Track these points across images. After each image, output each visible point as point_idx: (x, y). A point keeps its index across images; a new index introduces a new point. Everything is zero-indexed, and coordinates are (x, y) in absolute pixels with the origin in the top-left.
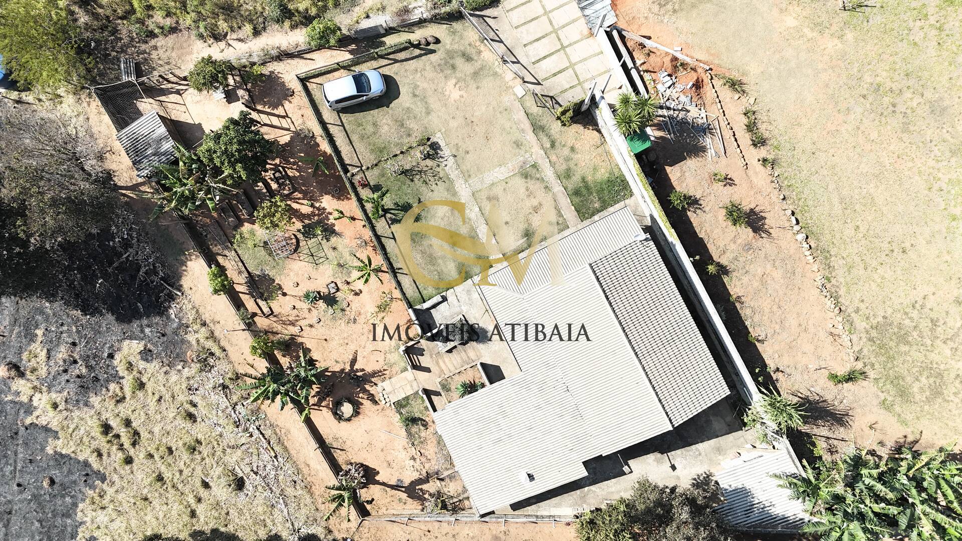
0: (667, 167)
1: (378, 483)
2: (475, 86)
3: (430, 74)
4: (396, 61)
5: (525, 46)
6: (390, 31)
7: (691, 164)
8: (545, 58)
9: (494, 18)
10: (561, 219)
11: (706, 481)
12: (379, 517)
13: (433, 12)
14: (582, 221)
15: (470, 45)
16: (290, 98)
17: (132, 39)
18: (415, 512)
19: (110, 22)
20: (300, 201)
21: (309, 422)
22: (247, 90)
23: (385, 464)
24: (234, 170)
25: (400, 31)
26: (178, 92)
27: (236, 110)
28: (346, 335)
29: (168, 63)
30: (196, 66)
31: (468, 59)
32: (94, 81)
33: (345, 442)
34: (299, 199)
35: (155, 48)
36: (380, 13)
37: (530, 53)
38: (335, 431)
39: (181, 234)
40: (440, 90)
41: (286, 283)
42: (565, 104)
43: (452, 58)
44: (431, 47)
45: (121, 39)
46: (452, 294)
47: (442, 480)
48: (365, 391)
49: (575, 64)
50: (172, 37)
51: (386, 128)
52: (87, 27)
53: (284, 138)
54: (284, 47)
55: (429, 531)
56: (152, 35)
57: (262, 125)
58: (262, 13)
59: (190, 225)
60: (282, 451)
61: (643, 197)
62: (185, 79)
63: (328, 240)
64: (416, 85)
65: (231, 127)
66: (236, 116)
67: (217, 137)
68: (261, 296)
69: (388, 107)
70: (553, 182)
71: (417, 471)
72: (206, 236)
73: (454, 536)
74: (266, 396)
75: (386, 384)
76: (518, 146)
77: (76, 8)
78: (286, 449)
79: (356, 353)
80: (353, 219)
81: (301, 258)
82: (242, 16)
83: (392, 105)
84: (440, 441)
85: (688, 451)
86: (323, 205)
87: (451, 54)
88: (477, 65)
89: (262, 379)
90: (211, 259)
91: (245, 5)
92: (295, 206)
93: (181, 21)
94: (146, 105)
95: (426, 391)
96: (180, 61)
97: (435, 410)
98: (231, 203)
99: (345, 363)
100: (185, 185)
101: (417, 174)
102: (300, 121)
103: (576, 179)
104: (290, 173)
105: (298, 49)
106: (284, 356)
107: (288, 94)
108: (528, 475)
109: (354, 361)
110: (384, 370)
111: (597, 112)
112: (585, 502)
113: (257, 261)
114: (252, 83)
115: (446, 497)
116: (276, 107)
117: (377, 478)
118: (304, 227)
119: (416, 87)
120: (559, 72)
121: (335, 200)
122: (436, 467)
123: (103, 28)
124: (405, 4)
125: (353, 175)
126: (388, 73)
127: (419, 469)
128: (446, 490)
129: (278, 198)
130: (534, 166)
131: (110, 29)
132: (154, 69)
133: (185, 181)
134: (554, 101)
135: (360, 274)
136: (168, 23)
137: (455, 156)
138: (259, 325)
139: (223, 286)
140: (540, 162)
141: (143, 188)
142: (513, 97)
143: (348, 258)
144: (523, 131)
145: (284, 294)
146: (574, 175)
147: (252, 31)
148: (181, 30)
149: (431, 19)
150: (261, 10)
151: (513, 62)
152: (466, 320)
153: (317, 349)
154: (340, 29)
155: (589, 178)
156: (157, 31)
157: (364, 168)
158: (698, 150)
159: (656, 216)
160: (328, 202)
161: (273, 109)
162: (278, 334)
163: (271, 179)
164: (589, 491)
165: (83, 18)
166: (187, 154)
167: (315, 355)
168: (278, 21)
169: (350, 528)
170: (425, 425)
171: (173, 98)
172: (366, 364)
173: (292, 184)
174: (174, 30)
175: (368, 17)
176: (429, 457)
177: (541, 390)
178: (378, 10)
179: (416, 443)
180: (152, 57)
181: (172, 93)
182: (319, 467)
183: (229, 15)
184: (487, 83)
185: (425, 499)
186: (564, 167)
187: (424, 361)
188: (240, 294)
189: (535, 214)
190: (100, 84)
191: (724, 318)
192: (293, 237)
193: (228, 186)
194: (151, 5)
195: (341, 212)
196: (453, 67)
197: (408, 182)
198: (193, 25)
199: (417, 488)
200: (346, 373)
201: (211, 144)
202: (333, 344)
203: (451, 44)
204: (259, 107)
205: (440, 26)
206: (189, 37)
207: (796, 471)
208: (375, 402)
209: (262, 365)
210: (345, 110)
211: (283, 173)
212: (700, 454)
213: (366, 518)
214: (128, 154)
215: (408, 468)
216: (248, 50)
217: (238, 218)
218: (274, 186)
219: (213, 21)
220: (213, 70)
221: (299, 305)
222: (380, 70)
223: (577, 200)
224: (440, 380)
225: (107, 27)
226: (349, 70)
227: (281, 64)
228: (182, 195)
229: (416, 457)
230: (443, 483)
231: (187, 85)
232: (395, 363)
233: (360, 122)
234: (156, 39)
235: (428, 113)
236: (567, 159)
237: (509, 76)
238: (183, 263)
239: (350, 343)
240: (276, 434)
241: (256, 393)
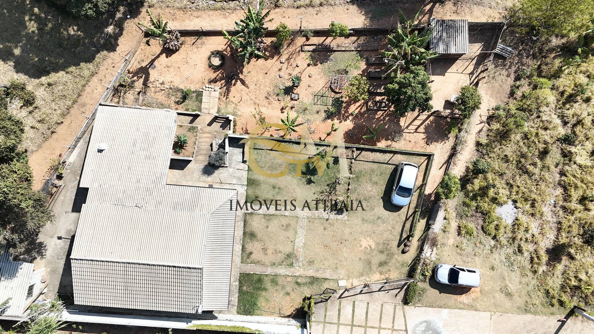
1: (161, 53)
2: (362, 258)
3: (386, 235)
4: (407, 219)
5: (368, 303)
6: (428, 227)
8: (353, 311)
9: (396, 295)
10: (249, 261)
11: (40, 253)
12: (139, 42)
13: (422, 261)
14: (240, 273)
15: (389, 270)
16: (426, 140)
17: (523, 65)
18: (130, 66)
19: (542, 57)
20: (359, 109)
21: (219, 33)
22: (447, 117)
23: (169, 65)
24: (396, 82)
25: (424, 233)
26: (472, 73)
27: (437, 104)
28: (262, 87)
29: (493, 78)
30: (479, 96)
31: (381, 264)
32: (510, 25)
33: (197, 48)
34: (361, 109)
35: (508, 76)
36: (443, 228)
37: (361, 304)
38: (207, 46)
39: (384, 24)
40: (372, 235)
41: (315, 70)
42: (314, 309)
43: (388, 255)
44: (402, 246)
45: (527, 57)
46: (245, 168)
47: (139, 94)
48: (221, 79)
49: (338, 327)
50: (508, 91)
51: (370, 189)
52: (548, 41)
53: (403, 122)
54: (458, 155)
55: (113, 67)
56: (518, 78)
57: (419, 113)
58: (488, 155)
59: (385, 32)
60: (216, 6)
61: (230, 320)
62: (477, 84)
63: (325, 111)
64: (385, 223)
65: (424, 97)
66: (431, 103)
67: (423, 85)
68: (313, 51)
69: (382, 198)
70: (275, 270)
71: (154, 81)
72: (373, 38)
73: (101, 80)
74: (249, 18)
75: (217, 94)
76: (310, 262)
77: (564, 41)
78: (216, 9)
79: (248, 87)
80: (329, 134)
81: (324, 88)
82: (494, 142)
83: (381, 201)
84: (162, 106)
85: (64, 253)
86: (348, 121)
87: (391, 255)
88: (374, 267)
89: (260, 22)
90: (357, 33)
91: (500, 147)
92: (358, 104)
93: (515, 101)
94: (476, 49)
95: (197, 116)
96: (490, 86)
98: (384, 66)
99: (245, 76)
100: (409, 45)
101: (330, 190)
102: (407, 138)
103: (267, 284)
104: (380, 113)
105: (452, 163)
106: (272, 42)
107: (429, 140)
108: (103, 150)
109: (243, 82)
110: (227, 98)
111: (299, 324)
112: (71, 172)
113: (339, 60)
114: (448, 122)
115: (127, 90)
116: (426, 128)
117: (164, 55)
118: (342, 102)
119: (384, 222)
120: (339, 314)
121: (347, 130)
122: (148, 94)
123: (541, 51)
124: (439, 246)
125: (353, 151)
126: (402, 210)
127: (154, 83)
128: (131, 92)
129: (366, 97)
130: (291, 265)
131: (538, 54)
132: (496, 67)
133: (411, 47)
134: (324, 300)
135: (290, 120)
136: (518, 93)
137: (327, 220)
138: (299, 38)
139: (333, 32)
140: (292, 269)
141: (427, 16)
142: (341, 277)
143: (307, 117)
144: (317, 271)
145: (309, 65)
146: (271, 285)
147: (481, 142)
148: (509, 98)
149: (419, 257)
150: (490, 155)
151: (362, 291)
152: (223, 167)
153: (264, 65)
154: (446, 199)
155: (264, 293)
156: (518, 83)
157: (353, 161)
160: (349, 125)
161: (425, 126)
162: (288, 46)
163: (384, 99)
164: (76, 179)
165: (555, 42)
166: (428, 58)
167: (261, 61)
168: (475, 163)
169: (145, 20)
170: (177, 103)
171: (471, 68)
172: (237, 89)
173: (373, 110)
174: (512, 94)
175: (445, 219)
176: (157, 93)
177: (148, 190)
178: (445, 227)
179: (171, 91)
180: (504, 70)
181: (474, 70)
182: (192, 23)
183: (500, 134)
184: (359, 266)
185: (133, 77)
186: (280, 282)
187: (216, 126)
188: (325, 38)
189: (262, 248)
190: (507, 28)
192: (340, 91)
193: (391, 72)
194: (536, 89)
195: (335, 130)
196: (382, 252)
197: (329, 182)
198: (508, 108)
199: (144, 75)
200: (239, 73)
201: (420, 78)
202: (261, 76)
203: (396, 259)
204: (432, 118)
205: (412, 259)
206: (502, 101)
208: (211, 82)
209: (271, 26)
210: (395, 170)
211: (382, 109)
212: (58, 259)
213: (143, 33)
214: (451, 20)
215: (158, 77)
216: (471, 132)
217: (372, 64)
218: (378, 98)
219: (502, 122)
220: (468, 105)
221: (297, 70)
222: (407, 207)
223: (255, 278)
224: (199, 128)
225: (540, 53)
226: (419, 187)
227: (450, 148)
228: (403, 40)
229: (162, 86)
230: (136, 93)
231: (473, 82)
232: (226, 107)
233: (383, 175)
234: (513, 79)
235: (363, 220)
236: (283, 287)
237: (356, 282)
238: (366, 14)
239: (255, 87)
240: (229, 9)
241: (254, 13)
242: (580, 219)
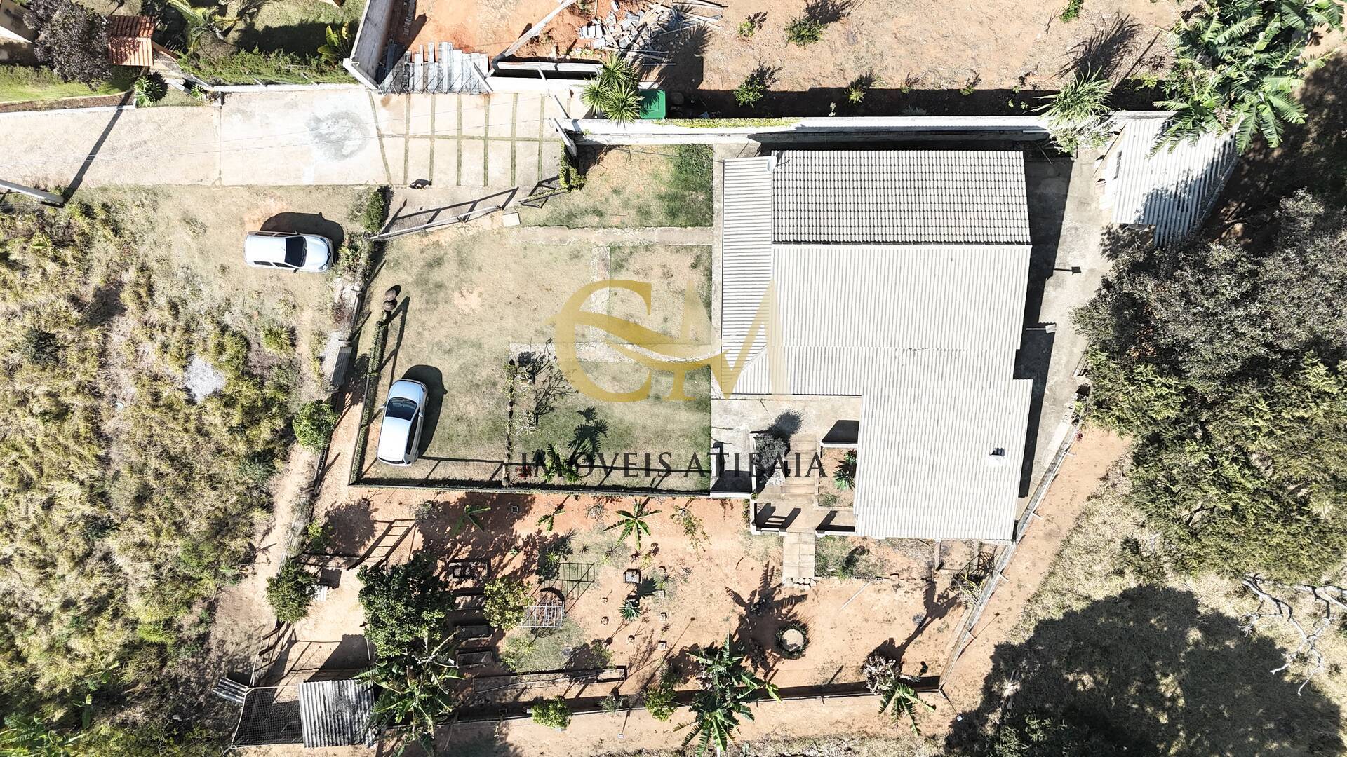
0: (701, 87)
1: (904, 646)
2: (476, 272)
3: (432, 320)
4: (395, 353)
5: (458, 184)
6: (353, 341)
7: (711, 56)
8: (486, 168)
9: (405, 204)
10: (695, 250)
11: (1113, 238)
12: (947, 667)
13: (359, 276)
14: (712, 225)
15: (422, 252)
16: (371, 508)
17: (196, 666)
18: (964, 619)
19: (159, 682)
20: (505, 561)
21: (785, 693)
22: (333, 556)
23: (886, 625)
24: (428, 623)
25: (360, 329)
26: (291, 643)
27: (351, 581)
28: (699, 591)
29: (250, 637)
30: (272, 603)
31: (438, 262)
32: (224, 741)
33: (832, 662)
34: (501, 561)
35: (222, 642)
36: (324, 341)
37: (471, 182)
38: (812, 667)
39: (469, 730)
40: (459, 317)
41: (596, 632)
42: (559, 171)
43: (427, 281)
44: (400, 300)
45: (188, 679)
46: (718, 432)
47: (942, 565)
48: (781, 604)
49: (513, 134)
50: (219, 613)
51: (470, 408)
52: (150, 714)
53: (418, 540)
54: (305, 484)
55: (998, 614)
56: (203, 639)
57: (386, 559)
58: (248, 488)
59: (463, 713)
60: (802, 746)
61: (722, 135)
62: (279, 625)
63: (570, 552)
64: (437, 344)
65: (372, 598)
66: (361, 585)
67: (376, 622)
68: (599, 670)
69: (446, 392)
70: (645, 236)
71: (915, 590)
72: (487, 701)
73: (1019, 587)
74: (725, 729)
75: (787, 573)
76: (577, 257)
77: (120, 716)
78: (802, 740)
79: (728, 590)
80: (560, 507)
81: (576, 597)
82: (239, 515)
83: (446, 386)
84: (893, 543)
85: (1065, 242)
86: (524, 536)
87: (421, 281)
88: (452, 255)
89: (702, 722)
90: (519, 710)
91: (227, 504)
92: (507, 571)
93: (205, 594)
94: (287, 691)
95: (821, 528)
96: (254, 620)
97: (852, 529)
98: (463, 648)
99: (734, 611)
100: (412, 693)
101: (547, 399)
102: (406, 510)
103: (656, 207)
104: (463, 555)
105: (316, 467)
106: (686, 681)
107: (364, 508)
108: (993, 454)
109: (737, 598)
110: (767, 566)
111: (588, 137)
112: (1062, 402)
113: (550, 653)
114: (329, 545)
115: (965, 571)
116: (372, 531)
117: (898, 644)
118: (538, 572)
119: (439, 344)
120: (513, 159)
121: (526, 518)
122: (923, 564)
123: (163, 694)
124: (329, 305)
125: (507, 479)
126: (404, 371)
127: (914, 587)
128: (957, 567)
129: (488, 587)
130: (613, 249)
131: (168, 687)
132: (247, 658)
133: (408, 691)
134: (546, 184)
135: (634, 534)
136: (200, 610)
137: (550, 340)
138: (632, 692)
139: (561, 711)
140: (611, 240)
141: (386, 749)
142: (514, 232)
143: (606, 538)
144: (562, 241)
145: (609, 641)
146: (649, 206)
147: (264, 511)
148: (217, 600)
149: (365, 282)
150: (245, 487)
151: (472, 209)
152: (759, 432)
153: (698, 636)
154: (321, 401)
155: (663, 189)
156: (201, 630)
157: (506, 461)
158: (700, 38)
159: (754, 131)
160: (524, 528)
161: (374, 536)
162: (654, 674)
163: (457, 583)
164: (1051, 390)
165: (137, 714)
166: (375, 671)
167: (704, 643)
168: (270, 473)
169: (942, 710)
170: (863, 551)
171: (294, 654)
172: (749, 586)
173: (478, 560)
174: (211, 608)
175: (321, 359)
176: (905, 567)
177: (896, 383)
178: (320, 342)
179: (879, 574)
180: (230, 652)
181: (288, 651)
182: (846, 710)
183: (229, 530)
184: (480, 255)
185: (955, 598)
186: (633, 213)
187: (783, 510)
188: (581, 696)
189: (673, 279)
190: (230, 735)
191: (924, 112)
192: (544, 593)
193: (441, 641)
194: (166, 621)
195: (546, 517)
196: (439, 286)
197: (551, 415)
198: (217, 580)
199: (935, 601)
200: (747, 616)
201: (381, 634)
202: (702, 614)
203: (409, 274)
204: (362, 552)
205: (379, 276)
206: (230, 593)
207: (1162, 121)
208: (802, 598)
209: (685, 715)
210: (423, 447)
211: (460, 564)
212: (1076, 229)
213: (941, 685)
214: (337, 745)
215: (906, 599)
216: (285, 529)
217: (485, 649)
218: (469, 584)
219: (227, 553)
220: (290, 584)
221: (631, 629)
222: (396, 378)
223: (682, 218)
224: (816, 504)
225: (164, 690)
226: (375, 417)
227: (322, 497)
228: (422, 702)
229: (896, 583)
230: (947, 566)
231: (288, 626)
232: (766, 549)
233: (447, 436)
234: (211, 637)
235: (479, 347)
236: (626, 204)
237: (486, 223)
238: (506, 746)
239: (712, 592)
240: (776, 742)
241: (716, 738)
242: (64, 376)
